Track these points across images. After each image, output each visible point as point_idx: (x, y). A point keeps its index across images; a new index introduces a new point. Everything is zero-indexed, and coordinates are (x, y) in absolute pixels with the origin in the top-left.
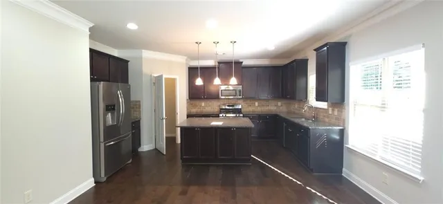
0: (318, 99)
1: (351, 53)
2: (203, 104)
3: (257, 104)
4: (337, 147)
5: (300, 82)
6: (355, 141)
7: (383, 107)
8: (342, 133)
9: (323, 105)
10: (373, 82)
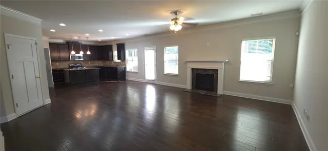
0: (118, 59)
1: (126, 47)
2: (58, 64)
3: (89, 63)
4: (124, 72)
5: (110, 53)
6: (128, 69)
7: (133, 60)
8: (125, 68)
9: (119, 61)
10: (130, 55)
